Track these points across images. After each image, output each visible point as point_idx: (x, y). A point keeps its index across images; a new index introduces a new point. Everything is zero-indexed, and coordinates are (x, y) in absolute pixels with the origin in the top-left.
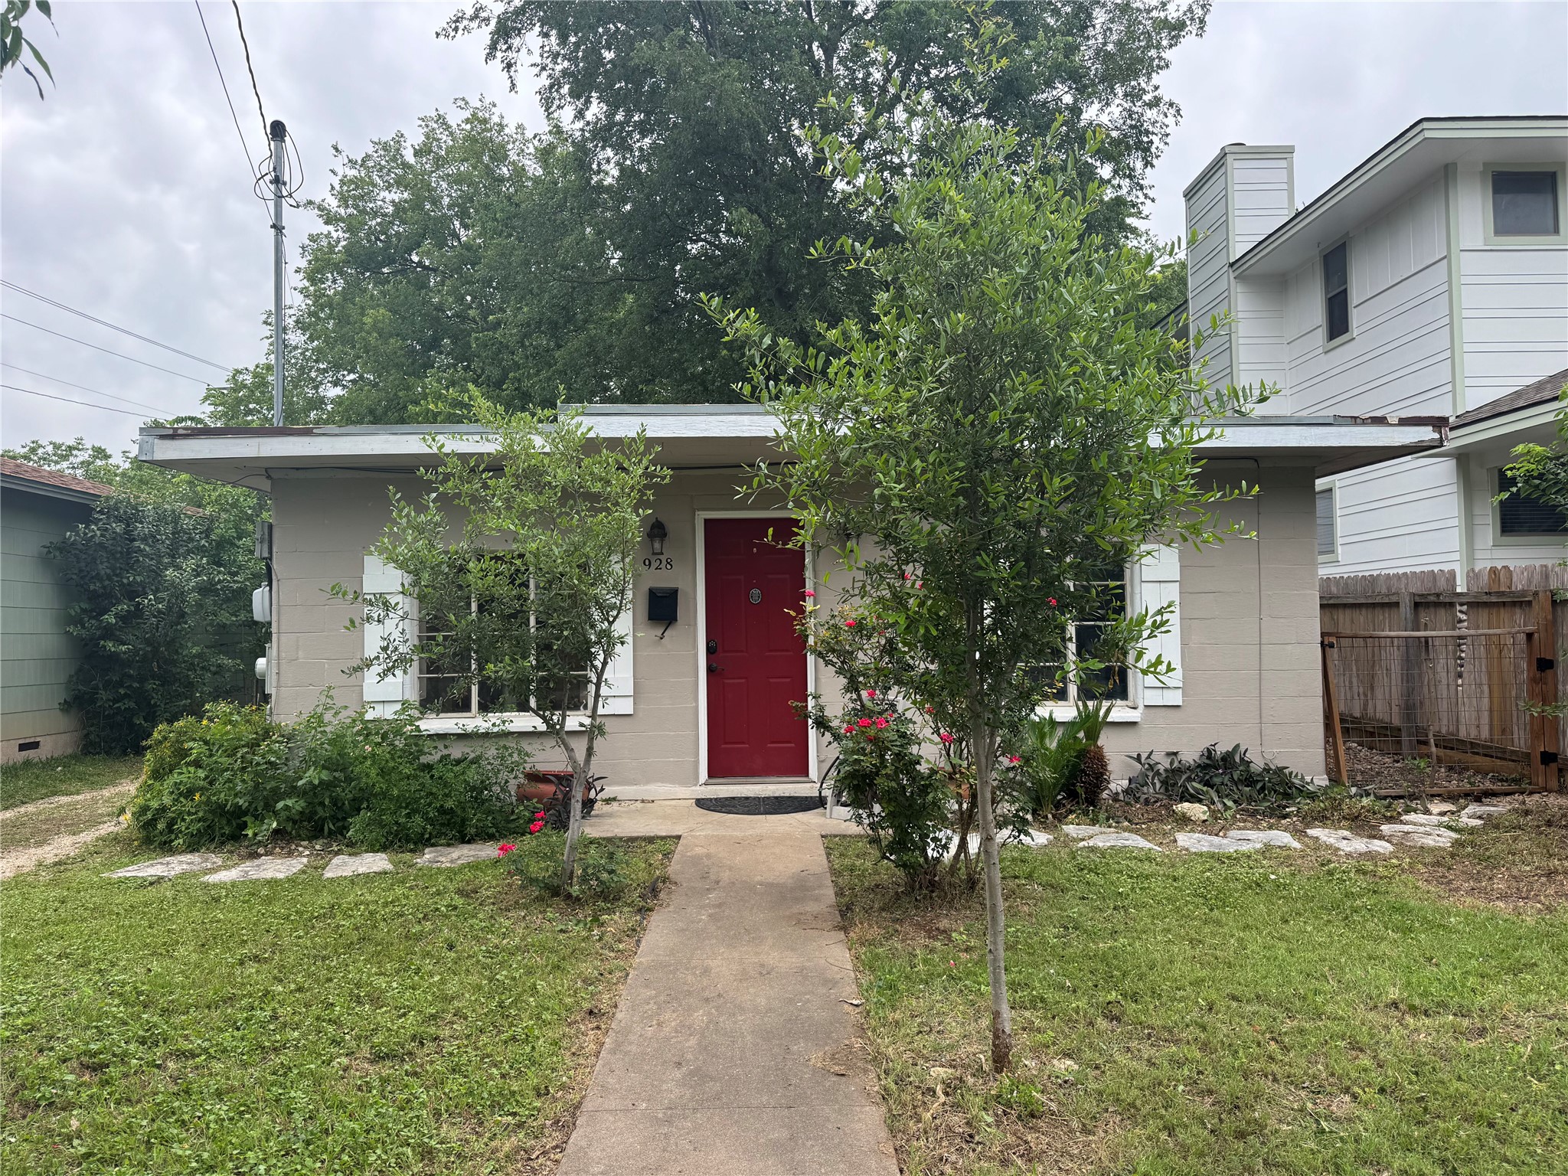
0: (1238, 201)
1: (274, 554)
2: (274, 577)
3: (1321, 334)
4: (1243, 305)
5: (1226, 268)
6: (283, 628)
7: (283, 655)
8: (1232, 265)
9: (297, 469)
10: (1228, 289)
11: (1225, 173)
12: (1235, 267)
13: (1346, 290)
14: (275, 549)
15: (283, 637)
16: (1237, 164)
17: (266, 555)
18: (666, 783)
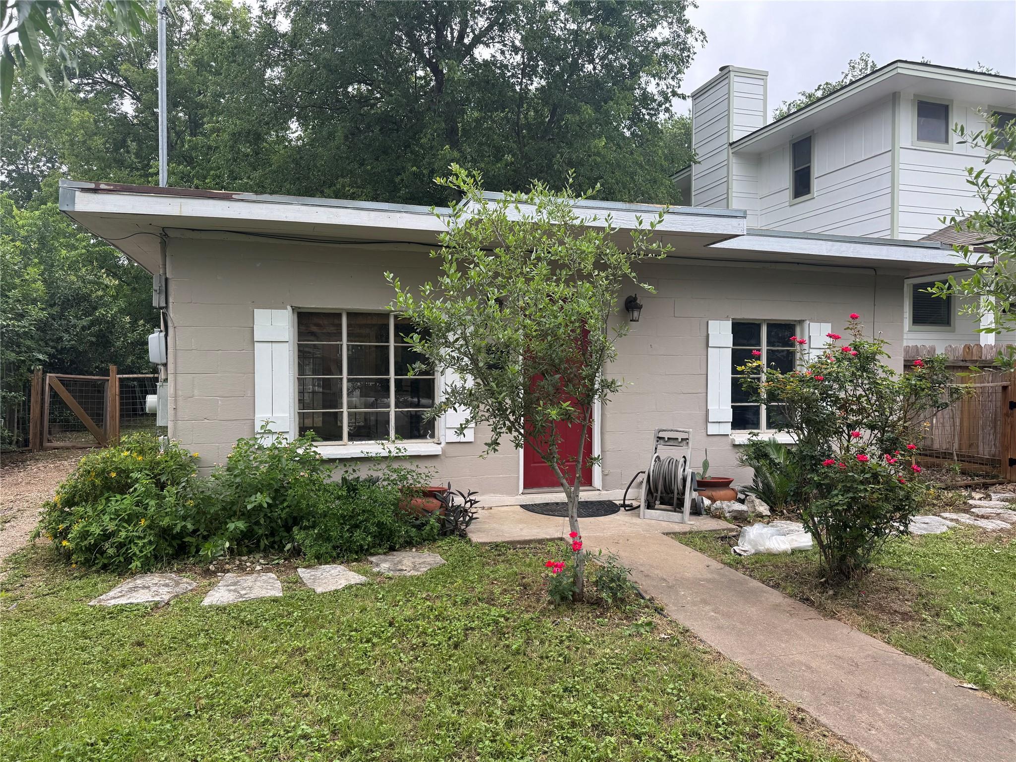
0: (736, 103)
1: (171, 305)
2: (170, 324)
3: (788, 194)
4: (736, 169)
5: (726, 146)
6: (180, 369)
7: (180, 393)
8: (731, 144)
9: (193, 230)
10: (728, 160)
11: (729, 83)
12: (733, 146)
13: (809, 168)
14: (171, 300)
15: (180, 378)
16: (736, 79)
17: (163, 304)
18: (497, 493)
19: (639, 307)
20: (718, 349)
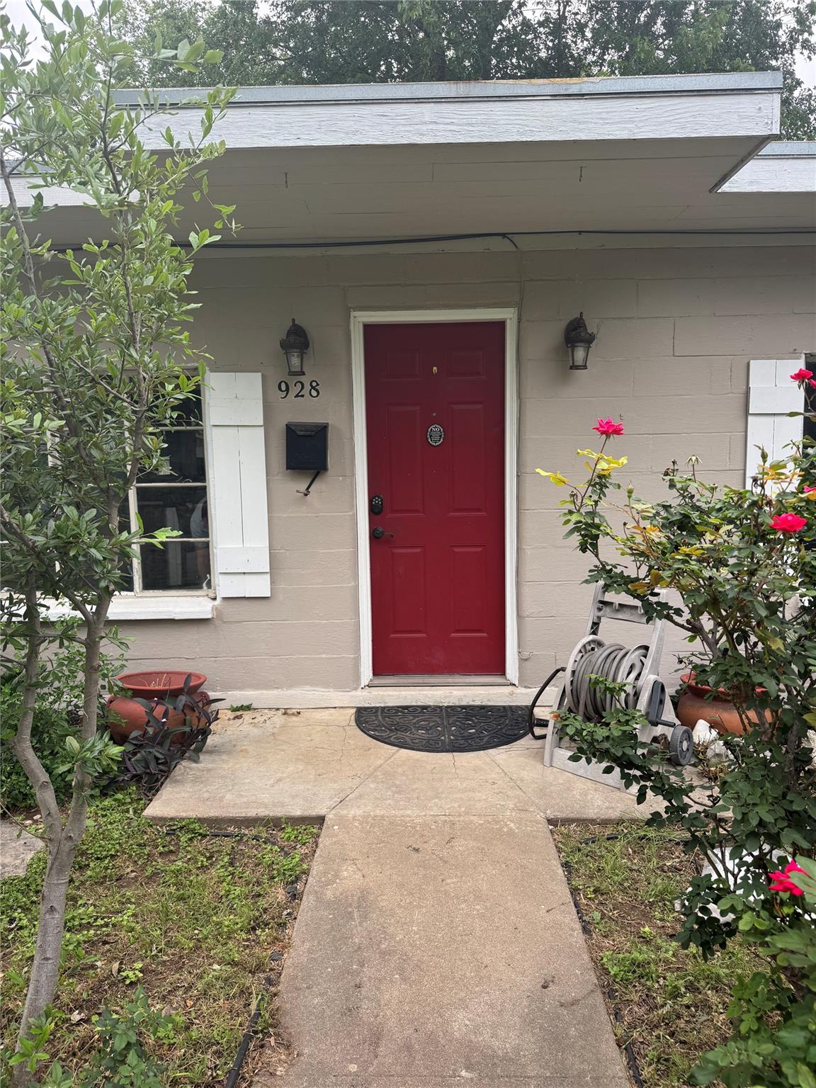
18: (317, 685)
19: (589, 340)
20: (771, 419)
